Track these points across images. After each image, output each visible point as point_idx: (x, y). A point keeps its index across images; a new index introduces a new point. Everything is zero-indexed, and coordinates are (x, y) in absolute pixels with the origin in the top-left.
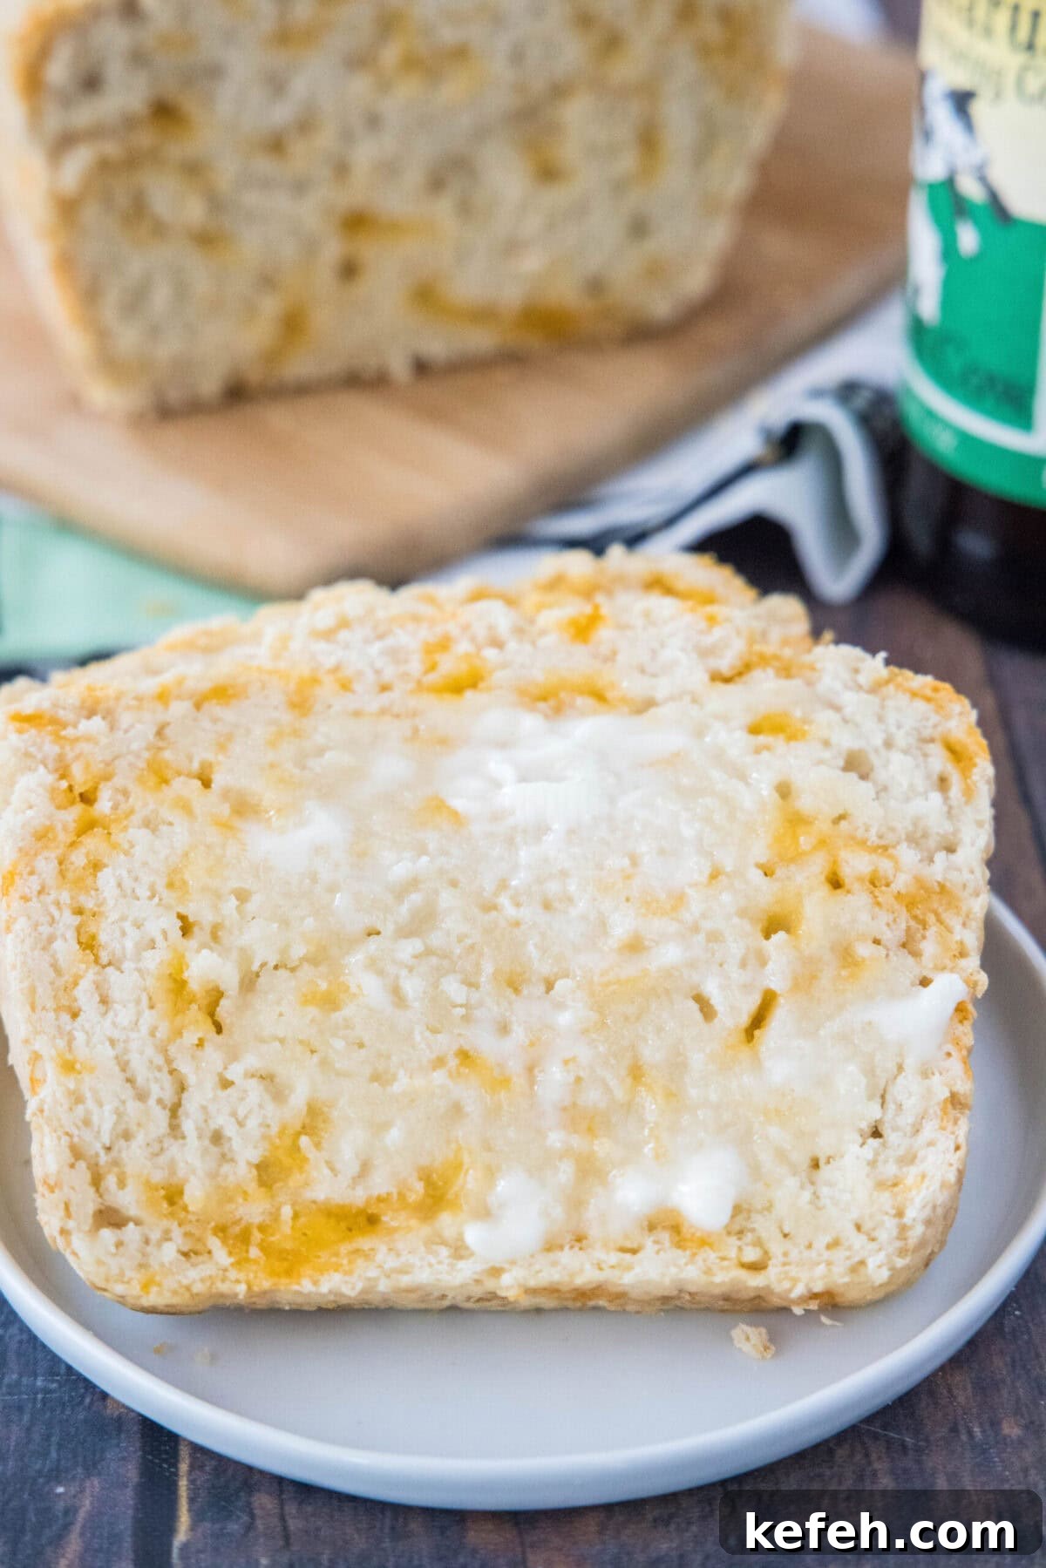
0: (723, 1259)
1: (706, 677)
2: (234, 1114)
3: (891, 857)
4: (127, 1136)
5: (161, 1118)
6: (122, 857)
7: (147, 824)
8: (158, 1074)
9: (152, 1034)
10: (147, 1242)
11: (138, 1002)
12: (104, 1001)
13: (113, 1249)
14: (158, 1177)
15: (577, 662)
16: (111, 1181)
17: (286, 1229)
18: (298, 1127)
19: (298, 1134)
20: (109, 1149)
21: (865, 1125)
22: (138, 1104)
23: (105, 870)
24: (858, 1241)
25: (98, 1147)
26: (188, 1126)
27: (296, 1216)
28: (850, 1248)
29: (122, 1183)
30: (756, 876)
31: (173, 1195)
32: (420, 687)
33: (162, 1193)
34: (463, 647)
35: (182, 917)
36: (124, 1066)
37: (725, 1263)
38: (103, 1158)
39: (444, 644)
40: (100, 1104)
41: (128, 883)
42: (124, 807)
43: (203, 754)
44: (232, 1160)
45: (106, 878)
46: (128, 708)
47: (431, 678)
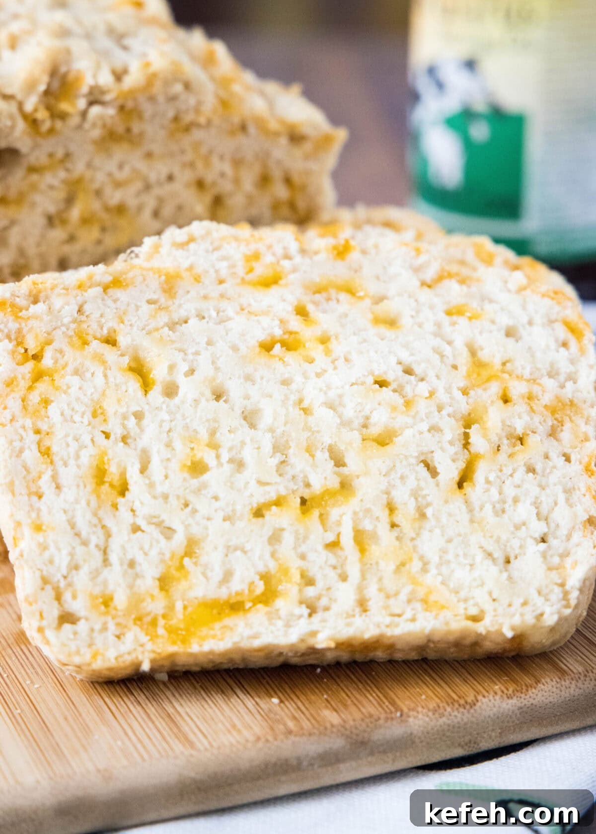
0: (456, 615)
1: (418, 284)
2: (141, 548)
3: (539, 384)
4: (77, 568)
5: (99, 556)
6: (63, 395)
7: (76, 372)
8: (94, 529)
9: (88, 504)
10: (92, 630)
11: (78, 486)
12: (58, 487)
13: (72, 636)
14: (97, 591)
15: (339, 271)
16: (67, 596)
17: (180, 616)
18: (183, 554)
19: (182, 558)
20: (65, 577)
21: (537, 535)
22: (83, 548)
23: (53, 404)
24: (539, 601)
25: (59, 576)
26: (113, 557)
27: (185, 608)
28: (534, 605)
29: (74, 597)
30: (458, 395)
31: (107, 601)
32: (243, 281)
33: (101, 600)
34: (268, 259)
35: (103, 432)
36: (73, 525)
37: (458, 618)
38: (62, 584)
39: (256, 256)
40: (59, 550)
41: (68, 412)
42: (61, 362)
43: (110, 323)
44: (143, 577)
45: (53, 410)
46: (59, 295)
47: (250, 277)
